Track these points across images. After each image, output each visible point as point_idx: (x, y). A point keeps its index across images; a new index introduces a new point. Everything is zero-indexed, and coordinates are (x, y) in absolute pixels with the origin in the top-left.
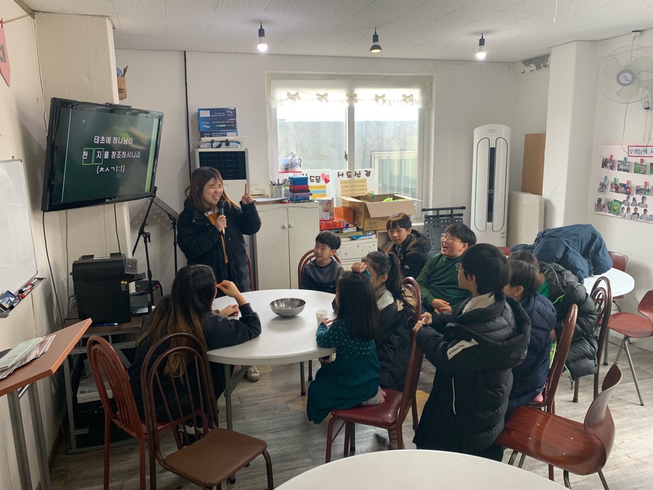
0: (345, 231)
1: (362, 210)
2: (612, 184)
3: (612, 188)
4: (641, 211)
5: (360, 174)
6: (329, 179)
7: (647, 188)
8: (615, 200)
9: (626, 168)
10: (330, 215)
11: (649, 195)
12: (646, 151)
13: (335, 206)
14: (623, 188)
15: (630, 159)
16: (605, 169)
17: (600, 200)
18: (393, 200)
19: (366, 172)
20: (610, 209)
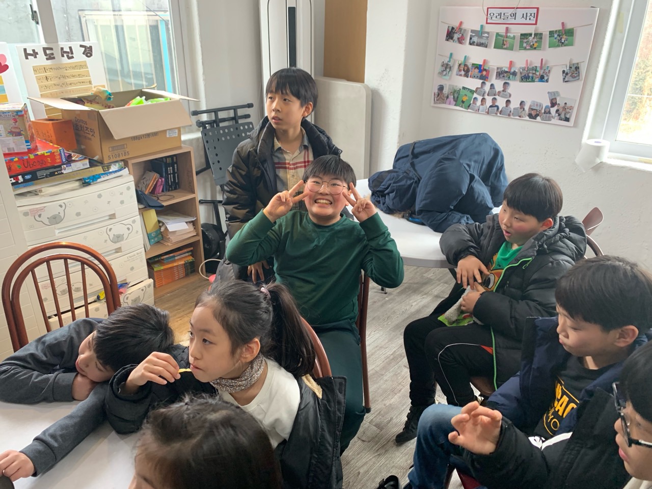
0: (67, 170)
1: (94, 125)
2: (460, 65)
3: (460, 71)
4: (501, 103)
5: (72, 53)
6: (6, 63)
7: (512, 71)
8: (464, 88)
9: (483, 41)
10: (27, 142)
11: (515, 80)
12: (515, 15)
13: (32, 119)
14: (477, 71)
15: (488, 28)
16: (450, 43)
17: (441, 88)
18: (146, 99)
19: (83, 49)
20: (456, 100)
